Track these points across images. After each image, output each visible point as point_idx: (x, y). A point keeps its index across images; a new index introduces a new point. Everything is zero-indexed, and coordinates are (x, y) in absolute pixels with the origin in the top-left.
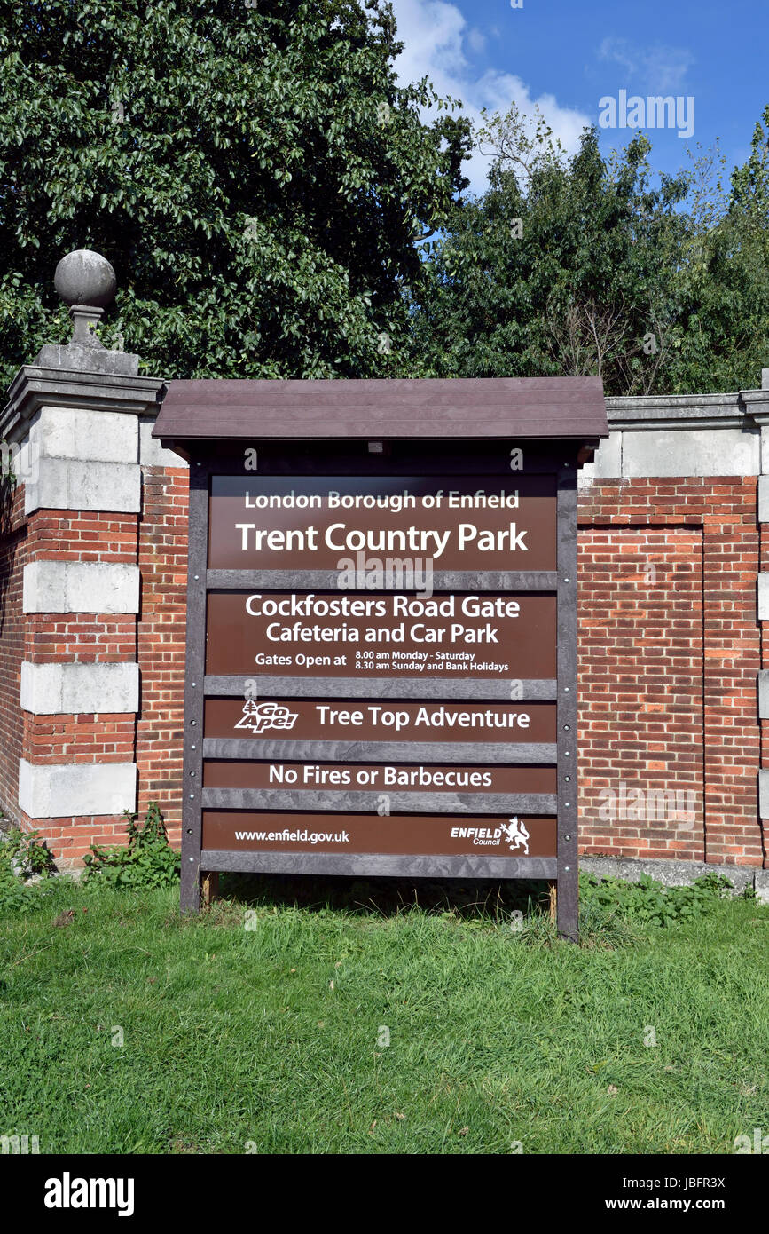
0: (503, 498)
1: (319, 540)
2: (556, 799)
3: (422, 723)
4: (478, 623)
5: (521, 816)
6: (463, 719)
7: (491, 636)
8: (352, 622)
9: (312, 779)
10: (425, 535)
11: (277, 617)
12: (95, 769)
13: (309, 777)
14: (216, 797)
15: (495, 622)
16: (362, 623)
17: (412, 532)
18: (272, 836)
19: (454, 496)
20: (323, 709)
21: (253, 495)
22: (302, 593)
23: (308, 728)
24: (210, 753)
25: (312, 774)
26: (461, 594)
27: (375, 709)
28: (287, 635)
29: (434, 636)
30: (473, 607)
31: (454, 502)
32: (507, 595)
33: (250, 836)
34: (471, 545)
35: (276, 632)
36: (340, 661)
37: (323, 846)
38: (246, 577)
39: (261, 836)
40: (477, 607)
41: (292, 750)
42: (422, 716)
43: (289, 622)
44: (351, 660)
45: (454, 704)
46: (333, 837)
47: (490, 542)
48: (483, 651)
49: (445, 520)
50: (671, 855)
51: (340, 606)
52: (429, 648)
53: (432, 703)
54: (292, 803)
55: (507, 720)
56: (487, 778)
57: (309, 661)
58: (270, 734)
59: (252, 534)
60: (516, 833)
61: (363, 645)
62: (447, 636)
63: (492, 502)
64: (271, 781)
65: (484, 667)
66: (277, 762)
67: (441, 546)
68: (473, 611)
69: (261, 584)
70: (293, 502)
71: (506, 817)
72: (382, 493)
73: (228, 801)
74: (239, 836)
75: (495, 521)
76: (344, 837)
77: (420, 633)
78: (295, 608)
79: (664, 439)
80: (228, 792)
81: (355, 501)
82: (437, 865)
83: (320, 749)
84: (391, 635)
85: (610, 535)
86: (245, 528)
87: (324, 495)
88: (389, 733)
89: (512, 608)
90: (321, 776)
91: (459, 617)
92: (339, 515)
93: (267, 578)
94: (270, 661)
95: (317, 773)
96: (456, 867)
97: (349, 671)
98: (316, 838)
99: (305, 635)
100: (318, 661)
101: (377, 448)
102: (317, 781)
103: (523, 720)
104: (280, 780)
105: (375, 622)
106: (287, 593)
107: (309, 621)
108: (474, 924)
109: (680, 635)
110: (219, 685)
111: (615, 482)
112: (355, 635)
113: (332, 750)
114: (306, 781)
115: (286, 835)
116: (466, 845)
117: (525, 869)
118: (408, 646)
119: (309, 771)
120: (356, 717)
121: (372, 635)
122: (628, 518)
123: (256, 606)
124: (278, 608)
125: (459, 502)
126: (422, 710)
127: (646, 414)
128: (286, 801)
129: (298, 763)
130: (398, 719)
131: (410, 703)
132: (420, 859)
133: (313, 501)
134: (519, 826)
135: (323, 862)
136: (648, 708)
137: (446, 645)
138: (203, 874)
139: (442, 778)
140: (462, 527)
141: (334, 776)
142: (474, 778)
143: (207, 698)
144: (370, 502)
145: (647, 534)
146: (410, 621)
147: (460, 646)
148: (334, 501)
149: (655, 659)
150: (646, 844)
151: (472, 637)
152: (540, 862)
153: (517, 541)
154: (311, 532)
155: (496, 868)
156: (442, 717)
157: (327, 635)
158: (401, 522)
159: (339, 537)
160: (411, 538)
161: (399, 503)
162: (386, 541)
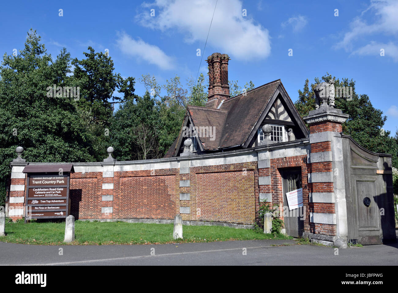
1: (42, 182)
2: (66, 209)
4: (59, 191)
5: (62, 211)
6: (57, 201)
7: (60, 192)
8: (45, 191)
10: (53, 182)
11: (37, 191)
12: (18, 209)
15: (60, 191)
16: (46, 191)
17: (52, 181)
18: (35, 215)
20: (41, 201)
21: (34, 178)
22: (39, 188)
23: (39, 203)
26: (57, 188)
27: (47, 201)
28: (38, 193)
29: (54, 192)
31: (56, 178)
32: (62, 188)
34: (58, 183)
35: (36, 193)
36: (43, 195)
38: (33, 187)
39: (34, 215)
41: (38, 205)
43: (38, 191)
44: (45, 195)
45: (56, 200)
47: (60, 182)
48: (59, 194)
49: (55, 180)
50: (93, 218)
52: (53, 194)
53: (53, 200)
55: (61, 201)
56: (59, 208)
57: (40, 196)
58: (35, 204)
59: (34, 182)
60: (62, 213)
61: (46, 194)
62: (55, 192)
63: (61, 178)
65: (59, 196)
66: (36, 207)
67: (55, 183)
70: (39, 178)
71: (61, 212)
75: (61, 180)
76: (43, 215)
77: (52, 192)
78: (39, 190)
79: (93, 167)
81: (46, 178)
82: (52, 217)
84: (49, 193)
85: (87, 179)
86: (33, 181)
87: (42, 178)
88: (48, 203)
89: (62, 189)
90: (41, 208)
91: (57, 190)
92: (44, 180)
93: (36, 187)
94: (36, 196)
96: (55, 217)
97: (44, 196)
98: (40, 215)
99: (40, 193)
100: (41, 196)
101: (46, 173)
103: (63, 201)
104: (36, 209)
105: (47, 191)
106: (38, 188)
107: (40, 191)
109: (95, 191)
110: (30, 198)
111: (87, 173)
112: (45, 193)
113: (42, 205)
114: (39, 209)
115: (37, 215)
116: (56, 215)
117: (62, 217)
118: (51, 194)
120: (45, 202)
121: (47, 193)
122: (89, 177)
123: (34, 190)
124: (37, 190)
126: (52, 201)
127: (91, 164)
128: (36, 211)
129: (38, 207)
130: (49, 202)
131: (51, 200)
132: (51, 216)
136: (91, 200)
137: (55, 193)
139: (54, 208)
140: (57, 181)
141: (42, 208)
142: (57, 208)
143: (28, 200)
144: (47, 178)
145: (91, 179)
146: (51, 191)
147: (57, 193)
148: (43, 178)
149: (92, 194)
150: (90, 217)
151: (58, 192)
153: (63, 182)
155: (59, 217)
156: (54, 201)
157: (42, 193)
158: (51, 180)
159: (44, 182)
160: (52, 182)
161: (50, 178)
162: (49, 182)
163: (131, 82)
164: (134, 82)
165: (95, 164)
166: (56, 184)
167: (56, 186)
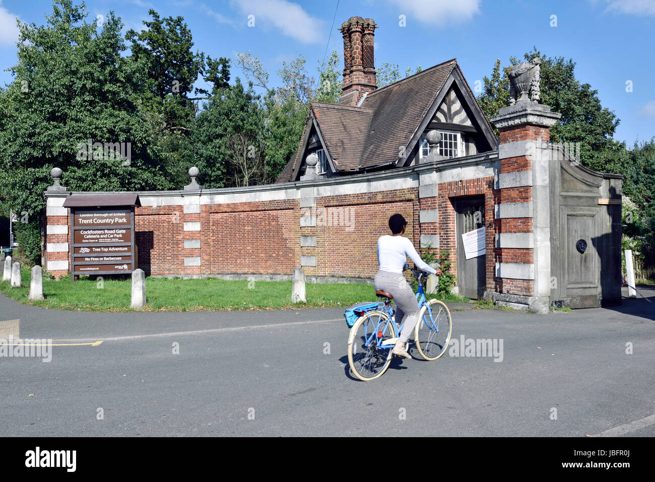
1: (93, 221)
2: (131, 261)
4: (119, 234)
5: (126, 264)
6: (117, 249)
7: (121, 236)
8: (98, 234)
10: (110, 220)
12: (60, 261)
14: (77, 263)
15: (122, 234)
16: (100, 235)
17: (108, 220)
18: (86, 269)
19: (114, 214)
20: (94, 248)
21: (81, 214)
22: (90, 230)
23: (91, 252)
24: (75, 256)
26: (116, 229)
27: (102, 248)
28: (88, 237)
29: (112, 236)
32: (123, 229)
33: (83, 269)
34: (117, 222)
35: (86, 236)
36: (97, 241)
37: (94, 270)
38: (80, 228)
40: (118, 231)
41: (89, 255)
42: (110, 249)
43: (88, 235)
44: (98, 241)
45: (115, 247)
47: (120, 221)
48: (120, 238)
49: (113, 218)
50: (171, 274)
51: (96, 232)
52: (110, 238)
53: (112, 247)
54: (89, 264)
55: (124, 249)
56: (121, 258)
57: (91, 241)
58: (85, 253)
59: (82, 221)
60: (126, 267)
61: (100, 238)
62: (114, 236)
63: (121, 214)
65: (120, 241)
66: (86, 257)
67: (113, 222)
69: (83, 229)
70: (88, 215)
71: (124, 264)
72: (102, 213)
73: (79, 264)
74: (81, 269)
75: (121, 217)
76: (98, 269)
77: (109, 236)
78: (89, 232)
79: (169, 198)
80: (79, 262)
81: (98, 215)
82: (112, 272)
84: (105, 236)
85: (160, 216)
86: (80, 220)
87: (93, 214)
88: (105, 252)
89: (124, 231)
90: (94, 259)
91: (116, 233)
92: (96, 217)
93: (85, 228)
94: (85, 241)
96: (115, 272)
97: (98, 242)
98: (93, 269)
99: (91, 237)
100: (93, 241)
101: (99, 207)
103: (126, 249)
104: (87, 260)
105: (102, 234)
106: (87, 230)
107: (91, 235)
109: (173, 234)
110: (77, 245)
111: (160, 206)
112: (99, 237)
113: (95, 255)
114: (91, 260)
115: (88, 269)
116: (117, 269)
117: (127, 272)
118: (108, 238)
119: (92, 258)
120: (99, 250)
121: (102, 236)
122: (163, 213)
123: (83, 232)
124: (86, 233)
127: (165, 194)
129: (90, 257)
130: (106, 250)
131: (108, 247)
132: (110, 271)
133: (91, 215)
135: (94, 273)
136: (167, 247)
137: (114, 238)
138: (75, 276)
139: (113, 259)
140: (116, 219)
141: (96, 259)
142: (119, 258)
143: (74, 247)
144: (101, 215)
145: (167, 216)
146: (108, 234)
147: (116, 238)
148: (95, 215)
149: (168, 238)
150: (167, 272)
151: (118, 236)
153: (125, 220)
154: (91, 220)
155: (122, 272)
156: (113, 249)
157: (94, 237)
158: (106, 218)
159: (96, 221)
160: (108, 221)
161: (105, 215)
162: (104, 221)
163: (225, 66)
164: (229, 67)
165: (171, 194)
166: (115, 224)
167: (114, 227)
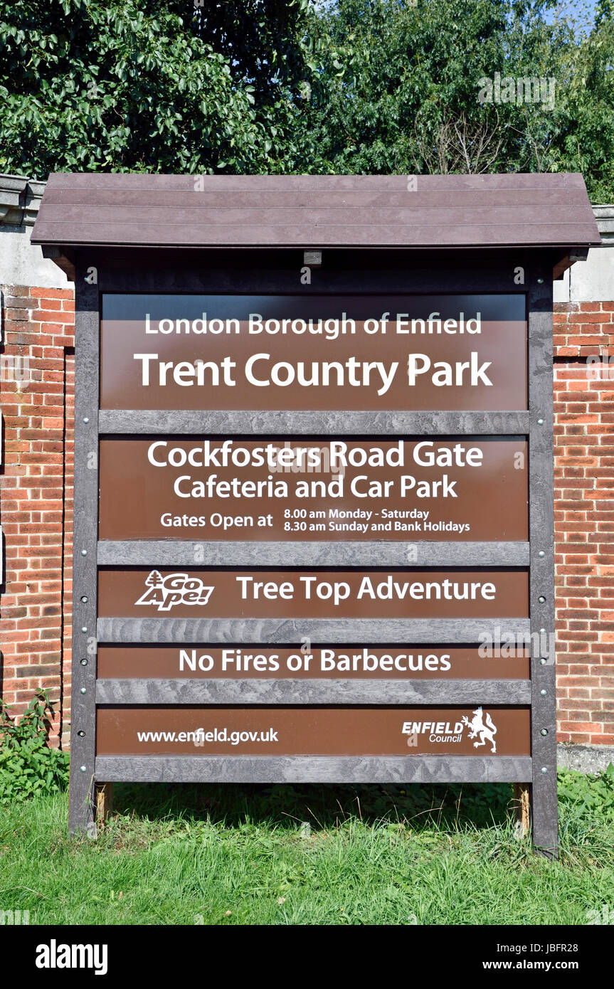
0: (462, 322)
1: (238, 373)
2: (530, 685)
3: (366, 595)
4: (433, 474)
5: (486, 707)
6: (416, 590)
7: (448, 490)
9: (231, 666)
10: (367, 368)
11: (187, 468)
13: (228, 664)
14: (113, 690)
15: (453, 472)
16: (292, 478)
17: (352, 364)
18: (182, 737)
19: (403, 319)
20: (244, 580)
21: (156, 318)
22: (217, 438)
23: (225, 604)
24: (105, 635)
25: (232, 660)
26: (411, 439)
27: (308, 580)
28: (199, 490)
29: (379, 490)
30: (427, 454)
31: (403, 328)
32: (468, 439)
33: (156, 737)
34: (424, 379)
35: (186, 487)
36: (265, 521)
37: (246, 748)
38: (148, 420)
39: (169, 737)
40: (431, 455)
41: (208, 630)
42: (366, 587)
43: (202, 474)
44: (279, 521)
45: (404, 572)
46: (259, 736)
47: (446, 375)
48: (438, 508)
49: (394, 351)
51: (264, 455)
52: (373, 505)
53: (378, 571)
54: (209, 695)
55: (470, 590)
56: (445, 661)
57: (226, 522)
58: (180, 611)
59: (154, 366)
60: (481, 727)
61: (292, 502)
62: (395, 489)
63: (448, 326)
64: (182, 668)
65: (441, 527)
66: (188, 646)
67: (388, 381)
68: (427, 459)
69: (166, 428)
70: (204, 326)
71: (469, 708)
72: (315, 316)
73: (129, 695)
74: (142, 737)
75: (452, 350)
76: (272, 736)
77: (363, 487)
78: (209, 457)
80: (128, 684)
81: (282, 326)
82: (387, 769)
83: (242, 630)
84: (326, 490)
86: (146, 358)
87: (244, 318)
88: (325, 608)
89: (474, 456)
90: (244, 661)
91: (410, 467)
92: (262, 342)
93: (173, 421)
94: (179, 521)
95: (239, 658)
96: (410, 769)
97: (276, 533)
98: (238, 738)
99: (221, 489)
100: (238, 521)
102: (239, 668)
103: (488, 590)
104: (193, 667)
106: (199, 438)
107: (226, 473)
108: (427, 837)
110: (115, 552)
112: (283, 490)
113: (257, 630)
114: (224, 668)
115: (199, 736)
116: (423, 744)
117: (493, 771)
118: (348, 502)
119: (229, 656)
120: (285, 590)
121: (305, 490)
122: (576, 349)
123: (161, 454)
124: (188, 457)
125: (409, 327)
126: (366, 580)
128: (201, 694)
129: (214, 647)
130: (336, 591)
131: (352, 572)
132: (366, 760)
133: (230, 326)
134: (484, 718)
135: (248, 767)
136: (598, 570)
137: (394, 501)
138: (98, 786)
139: (391, 662)
140: (412, 358)
141: (259, 661)
142: (429, 661)
143: (101, 568)
144: (300, 327)
146: (350, 472)
147: (412, 501)
148: (256, 326)
150: (598, 729)
151: (426, 490)
152: (511, 763)
153: (480, 375)
154: (228, 364)
155: (458, 771)
156: (390, 588)
157: (249, 489)
158: (339, 351)
159: (262, 370)
160: (351, 371)
161: (335, 328)
162: (320, 375)
166: (402, 396)
167: (400, 422)
